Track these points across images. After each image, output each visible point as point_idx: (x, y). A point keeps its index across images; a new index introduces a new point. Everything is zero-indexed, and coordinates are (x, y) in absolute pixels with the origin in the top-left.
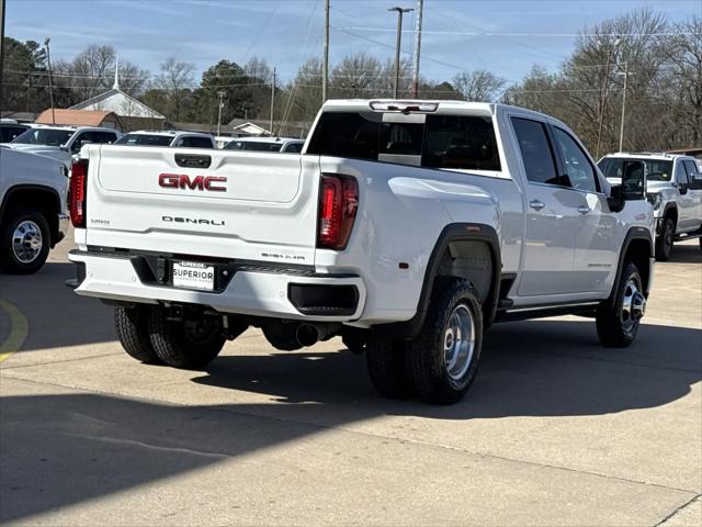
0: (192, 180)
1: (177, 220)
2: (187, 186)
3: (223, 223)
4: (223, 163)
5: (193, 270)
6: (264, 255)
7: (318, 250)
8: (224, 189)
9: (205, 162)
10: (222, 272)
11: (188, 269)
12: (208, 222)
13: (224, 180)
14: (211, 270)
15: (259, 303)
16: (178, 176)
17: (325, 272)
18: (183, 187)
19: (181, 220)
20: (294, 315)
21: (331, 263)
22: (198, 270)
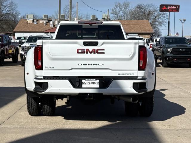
0: (91, 51)
1: (84, 65)
2: (89, 53)
3: (103, 65)
4: (103, 44)
5: (91, 81)
6: (119, 74)
7: (139, 71)
8: (104, 53)
9: (96, 44)
10: (102, 81)
11: (89, 81)
12: (97, 65)
13: (103, 50)
14: (98, 81)
15: (122, 90)
16: (85, 49)
17: (141, 78)
18: (87, 53)
19: (86, 65)
20: (136, 93)
21: (143, 75)
22: (93, 81)
